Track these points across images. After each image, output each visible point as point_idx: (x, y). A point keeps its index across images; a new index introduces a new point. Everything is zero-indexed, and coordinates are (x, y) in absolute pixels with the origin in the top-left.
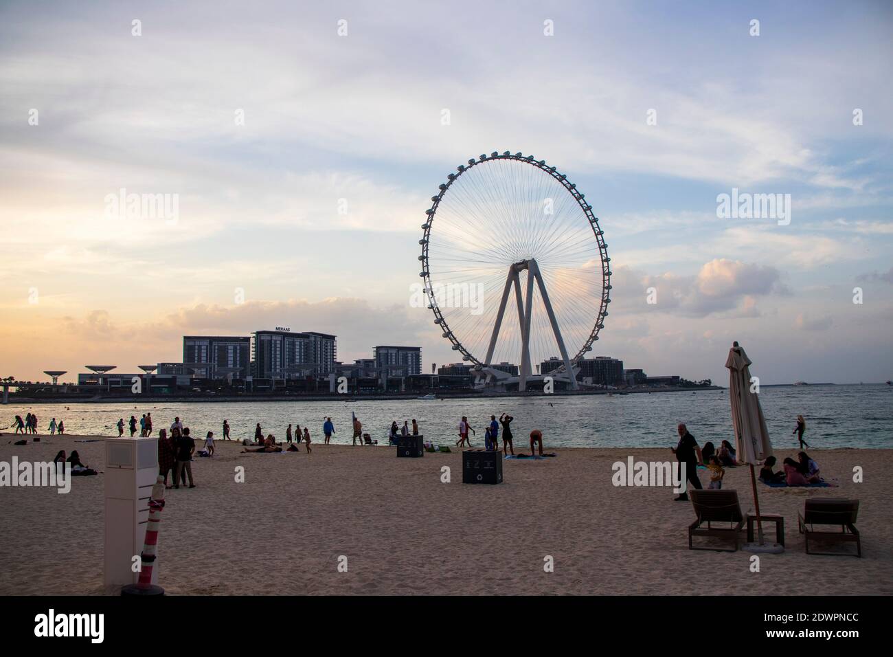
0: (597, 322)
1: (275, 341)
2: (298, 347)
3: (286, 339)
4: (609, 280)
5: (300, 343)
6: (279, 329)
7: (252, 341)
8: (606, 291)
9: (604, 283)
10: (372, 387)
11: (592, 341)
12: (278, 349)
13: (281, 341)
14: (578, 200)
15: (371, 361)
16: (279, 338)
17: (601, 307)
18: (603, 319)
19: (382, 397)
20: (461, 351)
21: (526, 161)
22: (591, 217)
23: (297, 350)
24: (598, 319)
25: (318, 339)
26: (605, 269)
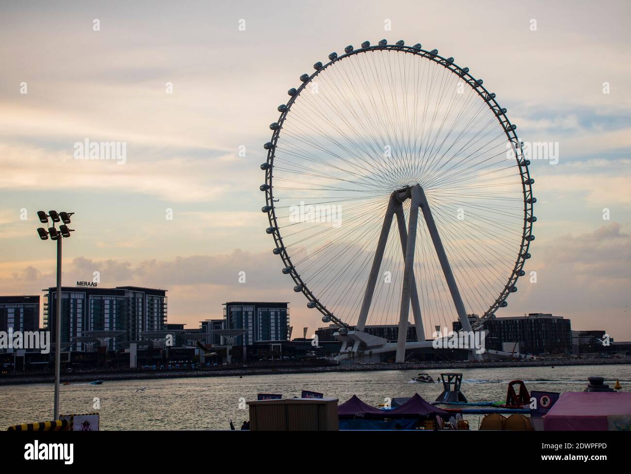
0: (516, 268)
1: (75, 300)
2: (107, 307)
3: (90, 298)
4: (532, 209)
5: (111, 302)
6: (81, 283)
7: (43, 301)
8: (528, 224)
9: (526, 213)
10: (184, 360)
11: (508, 294)
12: (79, 311)
13: (83, 300)
14: (487, 101)
15: (220, 322)
16: (80, 297)
17: (522, 246)
18: (523, 263)
19: (195, 373)
20: (320, 310)
21: (411, 52)
22: (505, 124)
23: (107, 311)
24: (517, 263)
25: (139, 296)
26: (527, 194)
